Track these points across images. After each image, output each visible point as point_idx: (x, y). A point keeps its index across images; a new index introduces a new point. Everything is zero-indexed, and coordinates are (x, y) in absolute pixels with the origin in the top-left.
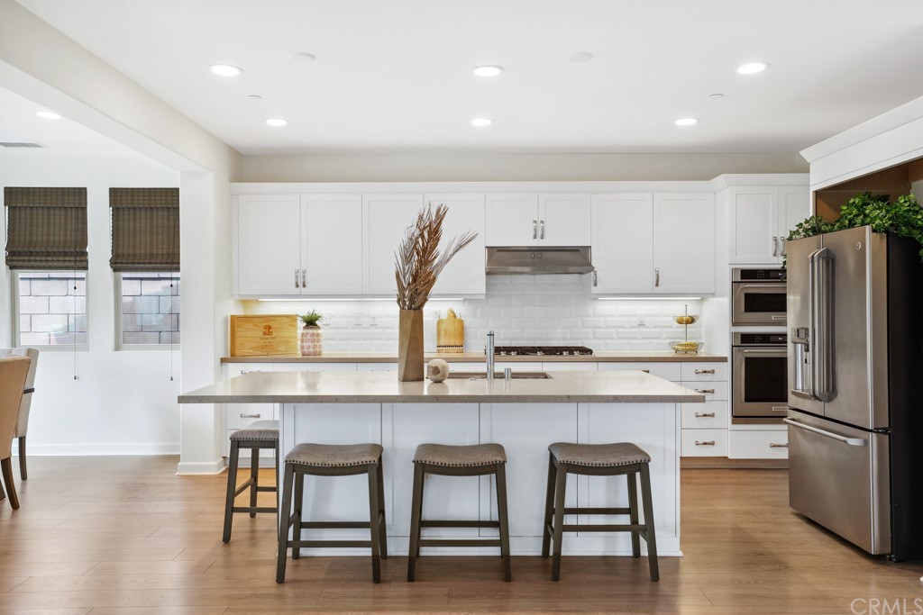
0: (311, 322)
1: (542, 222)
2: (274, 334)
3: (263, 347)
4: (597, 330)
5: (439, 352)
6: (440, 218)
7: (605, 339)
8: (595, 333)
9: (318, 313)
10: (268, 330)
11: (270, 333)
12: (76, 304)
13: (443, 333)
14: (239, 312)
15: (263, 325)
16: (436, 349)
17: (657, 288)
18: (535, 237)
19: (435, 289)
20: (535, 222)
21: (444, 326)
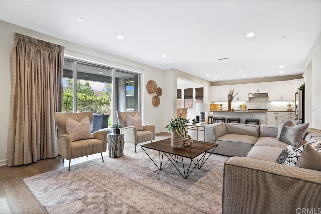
0: (221, 105)
2: (216, 107)
3: (214, 108)
6: (233, 91)
9: (222, 104)
10: (215, 106)
12: (190, 103)
14: (211, 104)
15: (214, 105)
17: (282, 99)
18: (257, 92)
19: (233, 100)
20: (257, 89)
21: (242, 106)
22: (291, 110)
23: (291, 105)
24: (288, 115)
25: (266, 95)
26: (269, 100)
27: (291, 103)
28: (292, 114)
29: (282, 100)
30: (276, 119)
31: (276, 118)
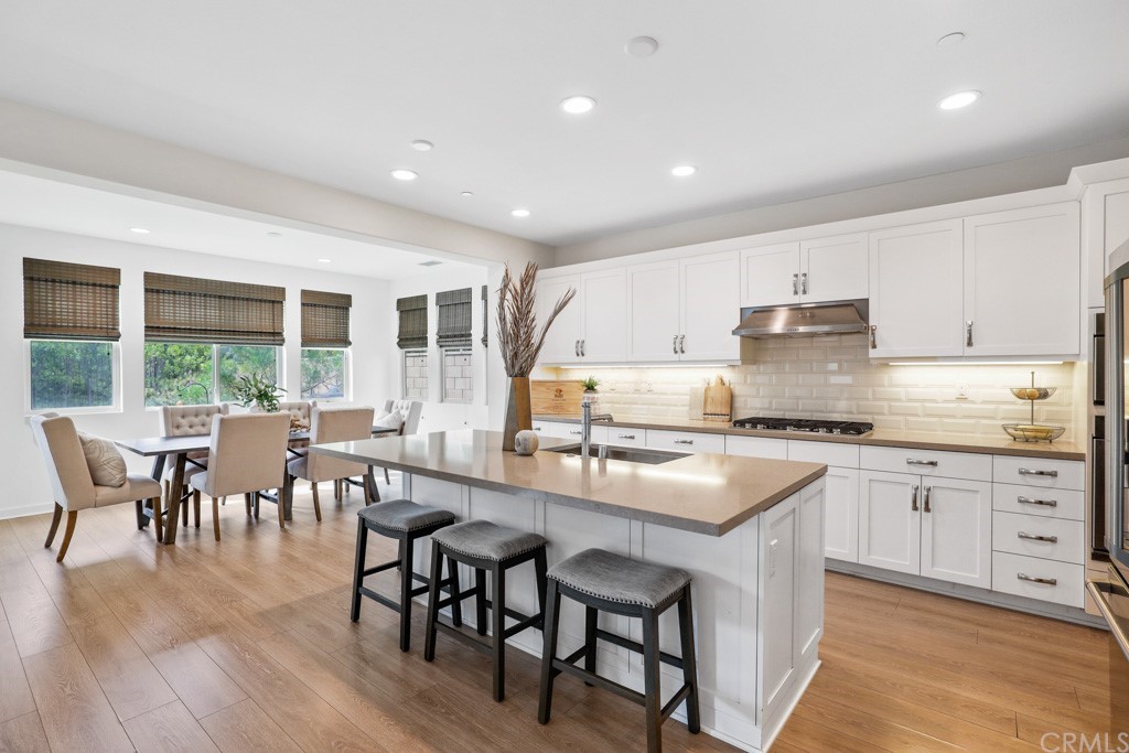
0: (590, 387)
1: (805, 275)
2: (565, 397)
3: (554, 407)
4: (893, 404)
5: (705, 419)
7: (906, 415)
8: (890, 406)
9: (595, 379)
10: (559, 393)
11: (561, 396)
13: (709, 400)
15: (554, 389)
16: (701, 417)
17: (970, 347)
18: (796, 293)
20: (796, 276)
21: (711, 394)
22: (1048, 437)
23: (1044, 395)
24: (1019, 479)
25: (850, 320)
26: (872, 353)
27: (1044, 379)
28: (1054, 474)
29: (970, 351)
30: (921, 504)
31: (923, 503)
